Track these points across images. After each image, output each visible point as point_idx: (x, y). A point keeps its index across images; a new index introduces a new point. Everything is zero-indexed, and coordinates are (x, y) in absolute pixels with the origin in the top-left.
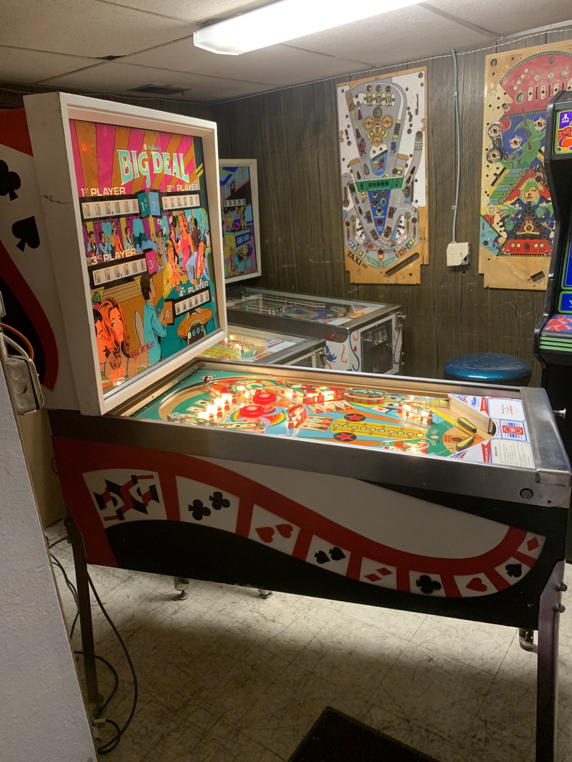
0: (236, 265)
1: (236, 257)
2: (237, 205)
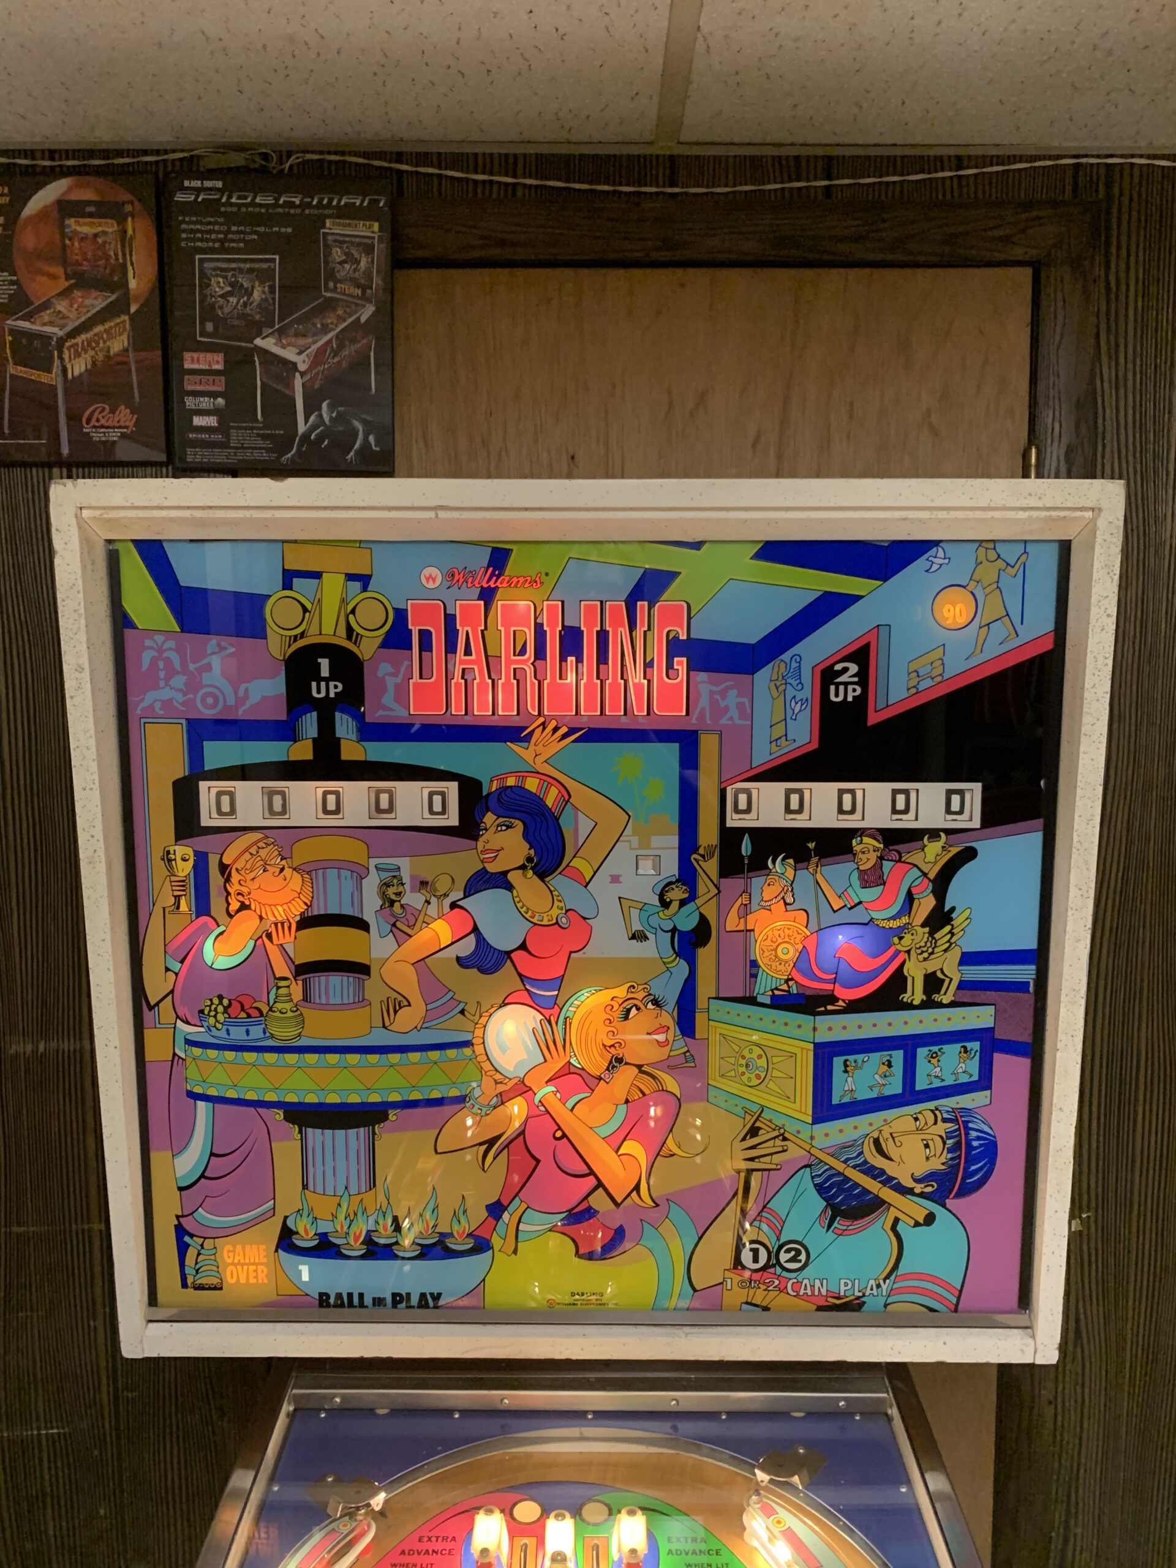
0: (798, 1248)
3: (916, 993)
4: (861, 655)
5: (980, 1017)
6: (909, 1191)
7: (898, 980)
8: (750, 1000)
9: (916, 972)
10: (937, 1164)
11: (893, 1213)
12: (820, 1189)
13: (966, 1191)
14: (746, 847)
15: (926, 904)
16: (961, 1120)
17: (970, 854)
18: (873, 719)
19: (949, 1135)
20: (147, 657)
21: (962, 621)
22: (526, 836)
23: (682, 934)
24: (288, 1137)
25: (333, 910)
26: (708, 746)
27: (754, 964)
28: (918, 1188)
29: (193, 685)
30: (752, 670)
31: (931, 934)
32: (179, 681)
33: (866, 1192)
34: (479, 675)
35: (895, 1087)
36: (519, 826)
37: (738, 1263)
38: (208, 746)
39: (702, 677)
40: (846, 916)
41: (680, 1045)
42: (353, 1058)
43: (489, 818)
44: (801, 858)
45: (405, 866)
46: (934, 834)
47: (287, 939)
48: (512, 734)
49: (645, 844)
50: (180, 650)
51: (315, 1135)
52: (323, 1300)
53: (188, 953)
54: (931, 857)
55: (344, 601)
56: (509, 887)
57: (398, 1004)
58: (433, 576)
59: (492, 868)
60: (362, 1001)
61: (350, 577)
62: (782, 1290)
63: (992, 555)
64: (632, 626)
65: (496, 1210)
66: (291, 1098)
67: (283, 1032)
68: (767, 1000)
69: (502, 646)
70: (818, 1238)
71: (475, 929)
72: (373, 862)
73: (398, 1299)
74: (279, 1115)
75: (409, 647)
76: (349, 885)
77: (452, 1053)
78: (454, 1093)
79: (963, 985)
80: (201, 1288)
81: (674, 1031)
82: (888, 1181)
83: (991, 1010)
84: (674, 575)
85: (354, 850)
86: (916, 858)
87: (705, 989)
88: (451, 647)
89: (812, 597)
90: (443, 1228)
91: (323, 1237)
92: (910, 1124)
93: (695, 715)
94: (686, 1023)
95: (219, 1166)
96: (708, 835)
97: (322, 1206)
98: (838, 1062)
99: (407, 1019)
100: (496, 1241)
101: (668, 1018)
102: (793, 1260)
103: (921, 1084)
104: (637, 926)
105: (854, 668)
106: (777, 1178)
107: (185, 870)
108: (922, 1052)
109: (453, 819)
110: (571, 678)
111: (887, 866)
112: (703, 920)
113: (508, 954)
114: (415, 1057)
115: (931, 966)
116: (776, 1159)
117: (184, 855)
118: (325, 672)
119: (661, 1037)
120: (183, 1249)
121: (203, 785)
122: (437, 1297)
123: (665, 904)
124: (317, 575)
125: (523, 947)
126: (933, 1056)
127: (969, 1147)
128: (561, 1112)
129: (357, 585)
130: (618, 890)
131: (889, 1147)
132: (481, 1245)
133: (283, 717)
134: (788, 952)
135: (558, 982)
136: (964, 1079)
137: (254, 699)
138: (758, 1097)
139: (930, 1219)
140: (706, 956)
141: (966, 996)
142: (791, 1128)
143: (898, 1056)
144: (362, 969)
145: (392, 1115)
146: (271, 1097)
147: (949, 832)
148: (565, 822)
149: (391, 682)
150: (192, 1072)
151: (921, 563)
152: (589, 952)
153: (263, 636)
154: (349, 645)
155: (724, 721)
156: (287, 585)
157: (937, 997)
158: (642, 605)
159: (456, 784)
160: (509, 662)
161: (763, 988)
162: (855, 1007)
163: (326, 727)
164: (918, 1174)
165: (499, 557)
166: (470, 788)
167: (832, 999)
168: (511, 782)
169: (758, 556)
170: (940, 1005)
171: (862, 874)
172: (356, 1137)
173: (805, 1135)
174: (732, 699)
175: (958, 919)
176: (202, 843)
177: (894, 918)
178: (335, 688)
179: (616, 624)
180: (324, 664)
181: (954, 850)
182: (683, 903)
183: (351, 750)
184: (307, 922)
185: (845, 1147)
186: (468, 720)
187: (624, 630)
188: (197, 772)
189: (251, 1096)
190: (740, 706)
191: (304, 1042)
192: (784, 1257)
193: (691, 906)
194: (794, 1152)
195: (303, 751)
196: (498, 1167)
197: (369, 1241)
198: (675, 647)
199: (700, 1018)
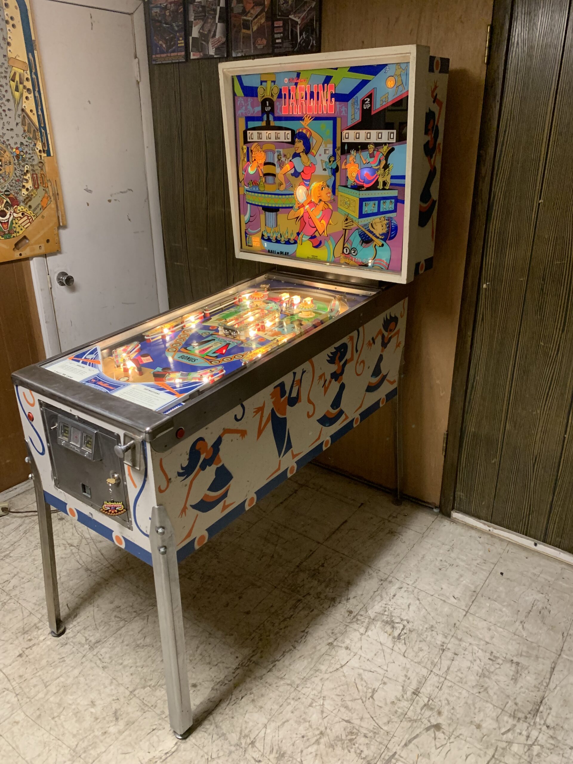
0: (355, 250)
1: (356, 234)
2: (374, 140)
3: (380, 186)
4: (370, 96)
5: (394, 193)
6: (378, 238)
7: (377, 183)
8: (346, 186)
9: (381, 181)
10: (384, 231)
11: (375, 243)
12: (360, 235)
13: (391, 238)
14: (346, 148)
15: (383, 162)
16: (390, 220)
17: (393, 149)
18: (373, 113)
19: (387, 224)
20: (239, 102)
21: (392, 86)
22: (304, 144)
23: (333, 169)
24: (262, 214)
25: (269, 161)
26: (339, 120)
27: (347, 177)
28: (380, 237)
29: (246, 109)
30: (348, 101)
31: (384, 170)
32: (244, 108)
33: (369, 237)
34: (294, 103)
35: (376, 211)
36: (302, 141)
37: (343, 252)
38: (249, 123)
39: (337, 103)
40: (366, 165)
41: (333, 197)
42: (273, 196)
43: (297, 139)
44: (357, 150)
45: (281, 150)
46: (385, 144)
47: (262, 167)
48: (300, 119)
49: (326, 146)
50: (244, 101)
51: (267, 213)
52: (269, 251)
53: (246, 170)
54: (385, 150)
55: (271, 87)
56: (300, 157)
57: (281, 184)
58: (286, 80)
59: (297, 152)
60: (274, 183)
61: (272, 81)
62: (352, 260)
63: (399, 67)
64: (324, 91)
65: (298, 234)
66: (263, 205)
67: (262, 189)
68: (349, 186)
69: (299, 97)
70: (359, 248)
71: (294, 167)
72: (276, 150)
73: (282, 253)
74: (261, 208)
75: (282, 98)
76: (272, 155)
77: (290, 196)
78: (291, 206)
79: (391, 184)
80: (249, 246)
81: (331, 193)
82: (374, 234)
83: (397, 191)
84: (332, 77)
85: (272, 147)
86: (381, 150)
87: (338, 184)
88: (290, 98)
89: (360, 81)
90: (289, 237)
91: (269, 237)
92: (378, 220)
93: (336, 113)
94: (334, 192)
95: (252, 219)
96: (338, 145)
97: (268, 229)
98: (364, 203)
99: (282, 187)
100: (298, 241)
101: (330, 190)
102: (354, 253)
103: (381, 210)
104: (324, 167)
105: (369, 100)
106: (351, 232)
107: (245, 151)
108: (382, 202)
109: (290, 140)
110: (312, 104)
111: (375, 152)
112: (337, 166)
113: (300, 173)
114: (284, 196)
115: (384, 179)
116: (351, 227)
117: (245, 147)
118: (268, 105)
119: (329, 195)
120: (246, 237)
121: (248, 132)
122: (288, 253)
123: (330, 162)
124: (266, 81)
125: (303, 171)
126: (384, 203)
127: (392, 228)
128: (310, 212)
129: (273, 83)
130: (321, 158)
131: (374, 226)
132: (296, 242)
133: (260, 115)
134: (354, 175)
135: (309, 180)
136: (391, 209)
137: (256, 112)
138: (348, 211)
139: (383, 245)
140: (338, 174)
141: (392, 187)
142: (354, 219)
143: (377, 202)
144: (274, 175)
145: (280, 209)
146: (260, 204)
147: (389, 143)
148: (311, 140)
149: (279, 107)
150: (247, 198)
151: (383, 70)
152: (315, 173)
153: (257, 96)
154: (271, 98)
155: (342, 114)
156: (261, 84)
157: (385, 187)
158: (326, 85)
159: (290, 132)
160: (300, 101)
161: (349, 184)
162: (368, 189)
163: (268, 117)
164: (381, 233)
165: (298, 75)
166: (293, 132)
167: (363, 187)
168: (300, 131)
169: (349, 71)
170: (386, 189)
171: (370, 154)
172: (274, 214)
173: (357, 221)
174: (343, 109)
175: (390, 166)
176: (248, 145)
177: (377, 166)
178: (269, 108)
179: (321, 90)
180: (267, 102)
181: (390, 148)
182: (333, 161)
183: (273, 123)
184: (266, 164)
185: (365, 225)
186: (293, 116)
187: (322, 92)
188: (247, 129)
189: (257, 204)
190: (345, 110)
191: (265, 192)
192: (352, 252)
193: (335, 162)
194: (355, 226)
195: (263, 124)
196: (299, 223)
197: (276, 239)
198: (332, 95)
199: (336, 190)
